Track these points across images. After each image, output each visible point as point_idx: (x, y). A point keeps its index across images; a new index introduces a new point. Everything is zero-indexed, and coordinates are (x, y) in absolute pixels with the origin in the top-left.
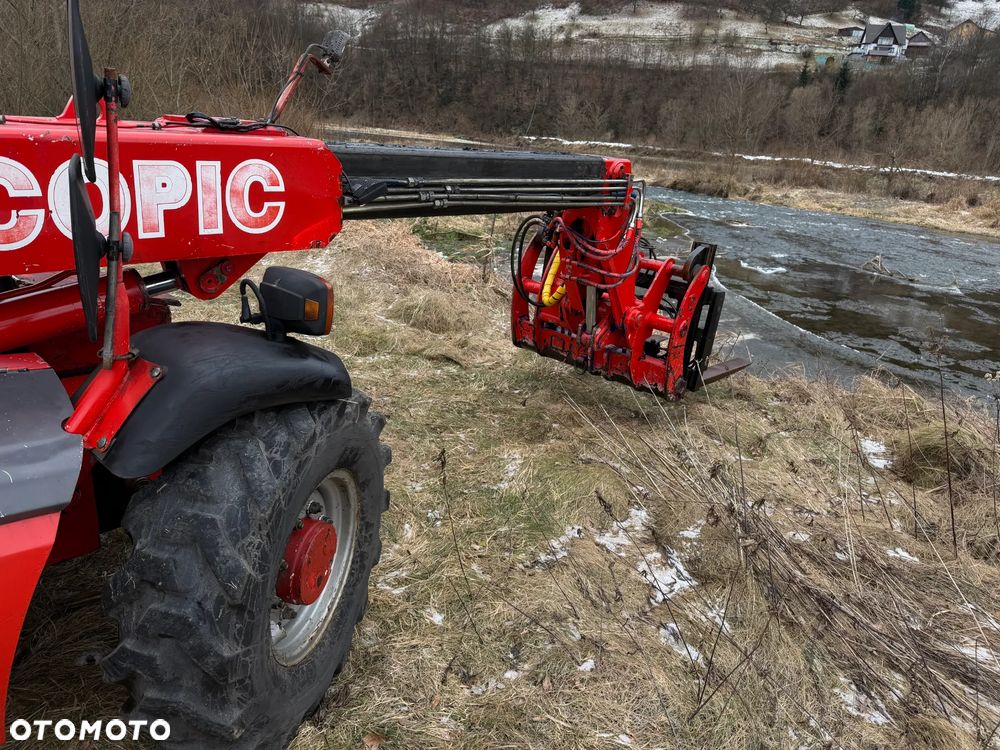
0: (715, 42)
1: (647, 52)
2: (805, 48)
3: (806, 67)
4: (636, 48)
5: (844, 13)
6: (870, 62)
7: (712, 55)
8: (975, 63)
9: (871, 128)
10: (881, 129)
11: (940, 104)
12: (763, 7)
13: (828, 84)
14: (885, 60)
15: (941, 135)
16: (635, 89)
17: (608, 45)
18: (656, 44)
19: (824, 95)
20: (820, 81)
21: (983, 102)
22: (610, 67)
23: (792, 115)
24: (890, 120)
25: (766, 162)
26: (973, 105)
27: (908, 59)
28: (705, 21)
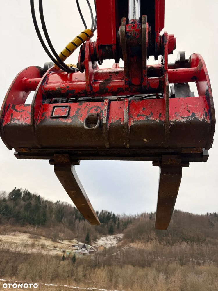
0: (38, 246)
1: (17, 247)
2: (64, 249)
3: (64, 255)
4: (13, 246)
5: (73, 241)
6: (81, 255)
7: (37, 250)
8: (105, 256)
9: (83, 275)
10: (85, 275)
11: (99, 268)
12: (52, 237)
13: (70, 260)
14: (84, 254)
15: (101, 277)
16: (11, 259)
17: (4, 244)
18: (20, 245)
19: (69, 264)
20: (68, 259)
21: (109, 267)
22: (3, 251)
23: (60, 270)
24: (87, 272)
25: (52, 286)
26: (107, 268)
27: (90, 254)
28: (36, 239)
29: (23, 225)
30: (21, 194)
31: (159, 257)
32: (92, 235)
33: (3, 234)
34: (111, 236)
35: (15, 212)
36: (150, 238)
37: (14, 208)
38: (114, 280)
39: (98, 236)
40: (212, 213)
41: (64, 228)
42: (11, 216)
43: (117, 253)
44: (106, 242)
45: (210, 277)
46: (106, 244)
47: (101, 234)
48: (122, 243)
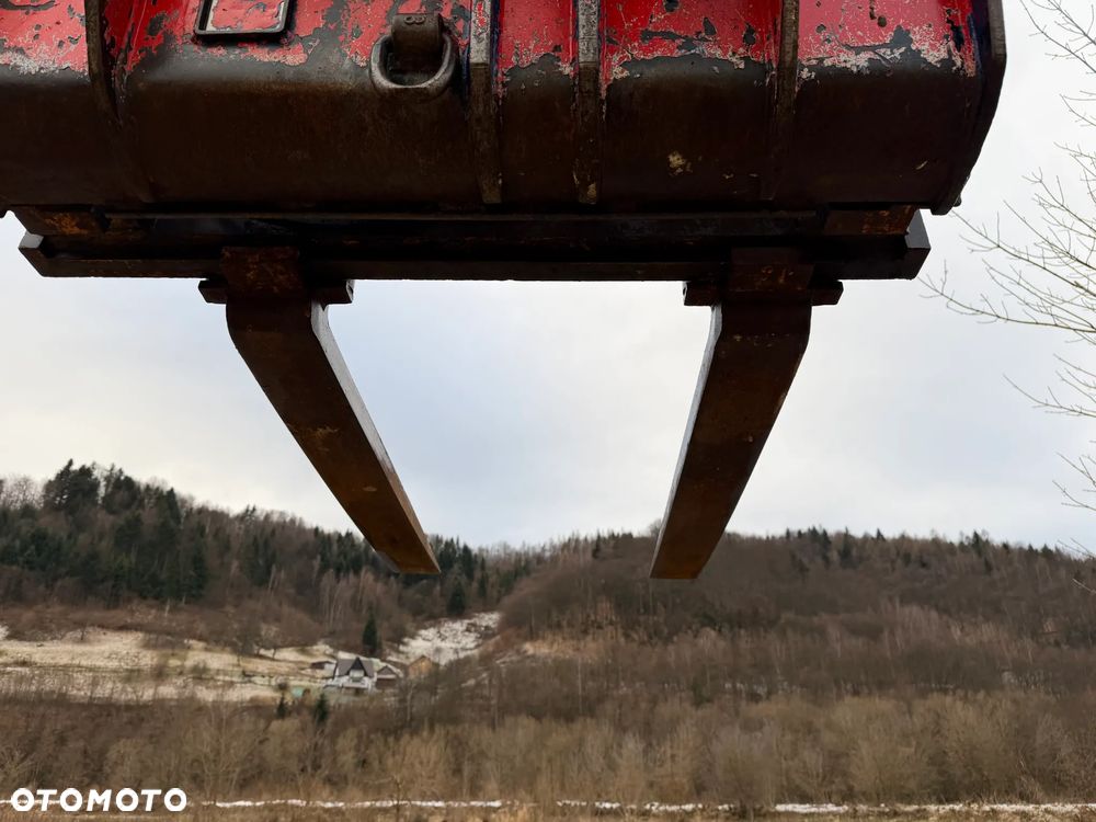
0: (181, 673)
1: (95, 683)
2: (280, 680)
3: (283, 699)
4: (80, 679)
5: (315, 647)
6: (345, 694)
7: (177, 688)
8: (436, 694)
9: (356, 760)
10: (364, 762)
11: (415, 732)
12: (234, 639)
13: (307, 716)
14: (358, 692)
15: (421, 763)
16: (73, 728)
17: (41, 676)
18: (108, 675)
19: (303, 729)
20: (299, 713)
21: (451, 728)
22: (42, 701)
23: (272, 751)
24: (372, 751)
25: (244, 808)
26: (443, 732)
27: (380, 691)
28: (170, 652)
29: (114, 601)
30: (95, 485)
31: (622, 684)
32: (386, 624)
33: (36, 640)
34: (454, 620)
35: (77, 555)
36: (593, 622)
37: (72, 541)
38: (467, 770)
39: (410, 626)
40: (804, 529)
41: (280, 604)
42: (63, 570)
43: (480, 678)
44: (438, 643)
45: (789, 737)
46: (438, 650)
47: (419, 618)
48: (497, 644)
